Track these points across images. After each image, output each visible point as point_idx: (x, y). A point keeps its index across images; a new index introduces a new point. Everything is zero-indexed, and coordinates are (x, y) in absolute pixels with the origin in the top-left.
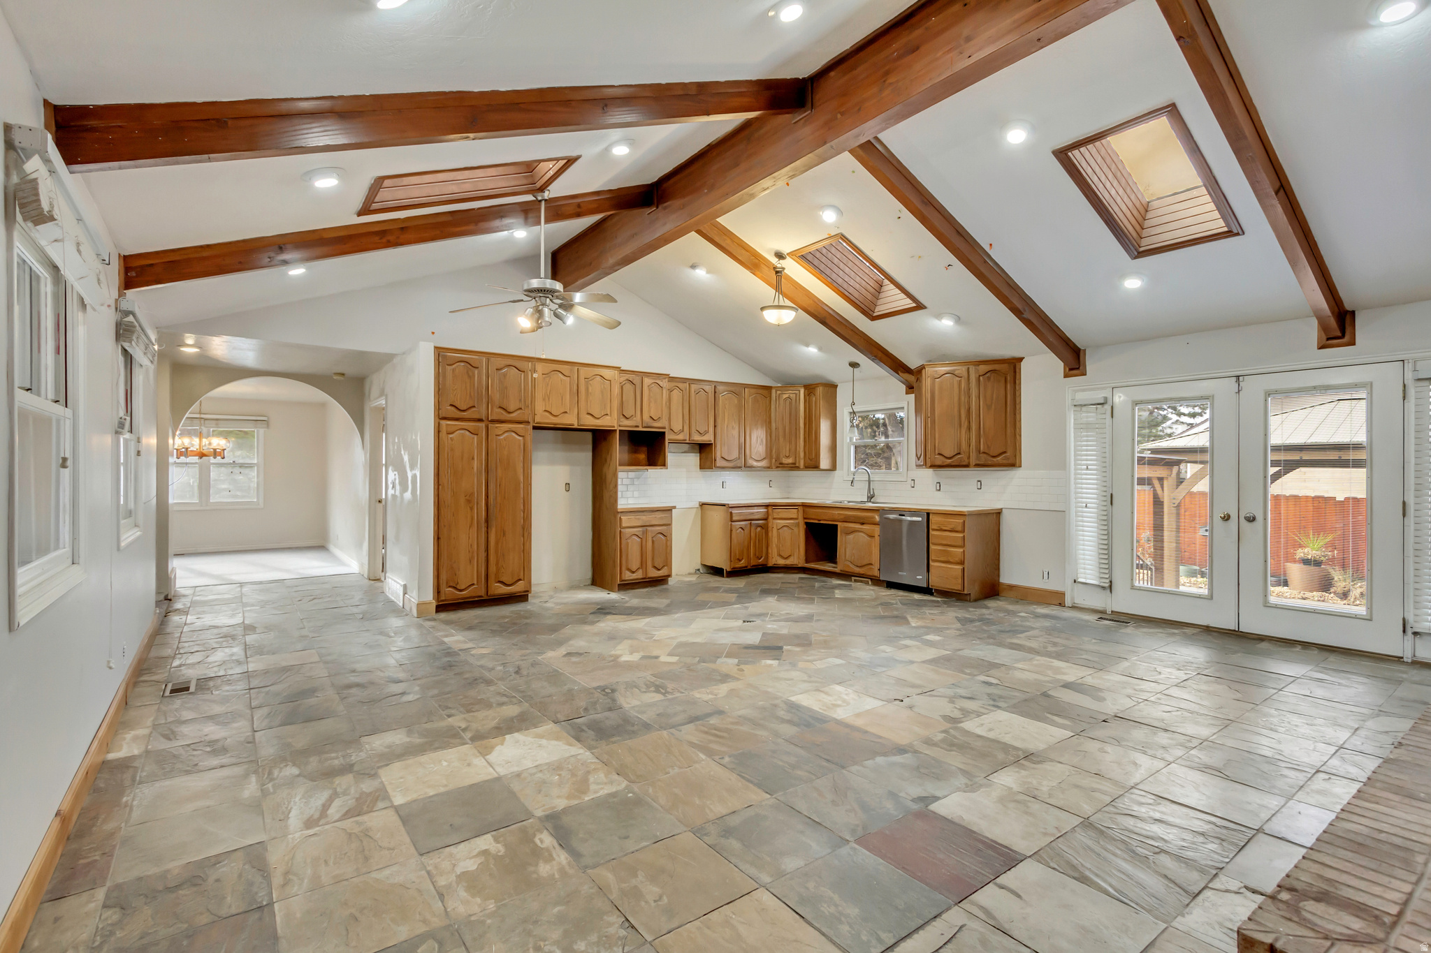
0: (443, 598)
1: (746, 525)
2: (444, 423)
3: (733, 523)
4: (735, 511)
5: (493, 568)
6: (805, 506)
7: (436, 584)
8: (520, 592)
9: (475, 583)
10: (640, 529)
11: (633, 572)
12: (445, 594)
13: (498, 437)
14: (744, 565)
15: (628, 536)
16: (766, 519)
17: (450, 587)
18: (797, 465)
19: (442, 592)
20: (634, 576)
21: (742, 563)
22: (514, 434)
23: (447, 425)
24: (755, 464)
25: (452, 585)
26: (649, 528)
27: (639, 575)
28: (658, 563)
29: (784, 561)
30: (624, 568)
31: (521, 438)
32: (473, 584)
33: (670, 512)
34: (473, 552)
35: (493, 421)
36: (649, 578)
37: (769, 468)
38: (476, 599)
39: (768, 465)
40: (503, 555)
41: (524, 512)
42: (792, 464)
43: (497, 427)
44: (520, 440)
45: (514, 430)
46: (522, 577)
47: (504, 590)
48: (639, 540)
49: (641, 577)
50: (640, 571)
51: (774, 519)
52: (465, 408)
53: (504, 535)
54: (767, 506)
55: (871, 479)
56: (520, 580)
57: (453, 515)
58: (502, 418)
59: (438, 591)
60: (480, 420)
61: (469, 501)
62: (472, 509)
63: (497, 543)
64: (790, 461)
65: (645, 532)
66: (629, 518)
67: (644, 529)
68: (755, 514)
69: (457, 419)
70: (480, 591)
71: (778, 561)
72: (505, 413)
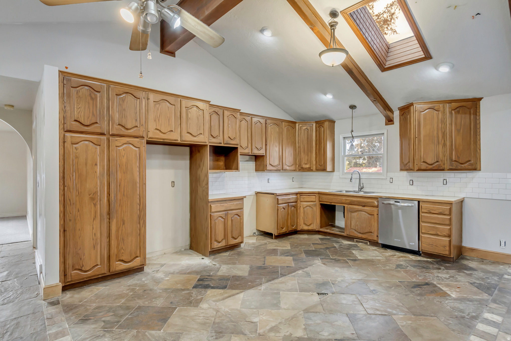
0: (70, 280)
1: (286, 206)
2: (68, 135)
3: (279, 205)
4: (280, 198)
5: (114, 250)
6: (319, 193)
7: (62, 268)
8: (137, 266)
9: (99, 263)
10: (224, 213)
11: (219, 242)
12: (71, 276)
13: (117, 147)
15: (215, 218)
16: (296, 202)
17: (76, 269)
18: (312, 169)
19: (68, 274)
20: (220, 245)
21: (284, 230)
22: (131, 146)
23: (71, 137)
24: (288, 168)
25: (77, 267)
26: (229, 212)
27: (223, 244)
28: (235, 235)
29: (308, 227)
30: (213, 241)
31: (137, 149)
32: (97, 265)
33: (241, 200)
34: (96, 240)
35: (113, 135)
36: (229, 245)
38: (100, 276)
39: (294, 169)
40: (123, 240)
41: (140, 205)
42: (309, 168)
43: (116, 140)
44: (136, 151)
45: (131, 142)
46: (138, 255)
47: (124, 266)
48: (223, 220)
50: (224, 241)
51: (301, 202)
52: (88, 124)
53: (124, 224)
54: (297, 194)
55: (361, 177)
56: (137, 257)
57: (79, 211)
58: (121, 133)
59: (64, 273)
60: (102, 134)
61: (92, 199)
62: (95, 205)
63: (117, 230)
64: (307, 166)
65: (226, 215)
66: (216, 206)
67: (226, 212)
68: (291, 199)
69: (82, 133)
70: (103, 270)
71: (304, 227)
72: (123, 129)
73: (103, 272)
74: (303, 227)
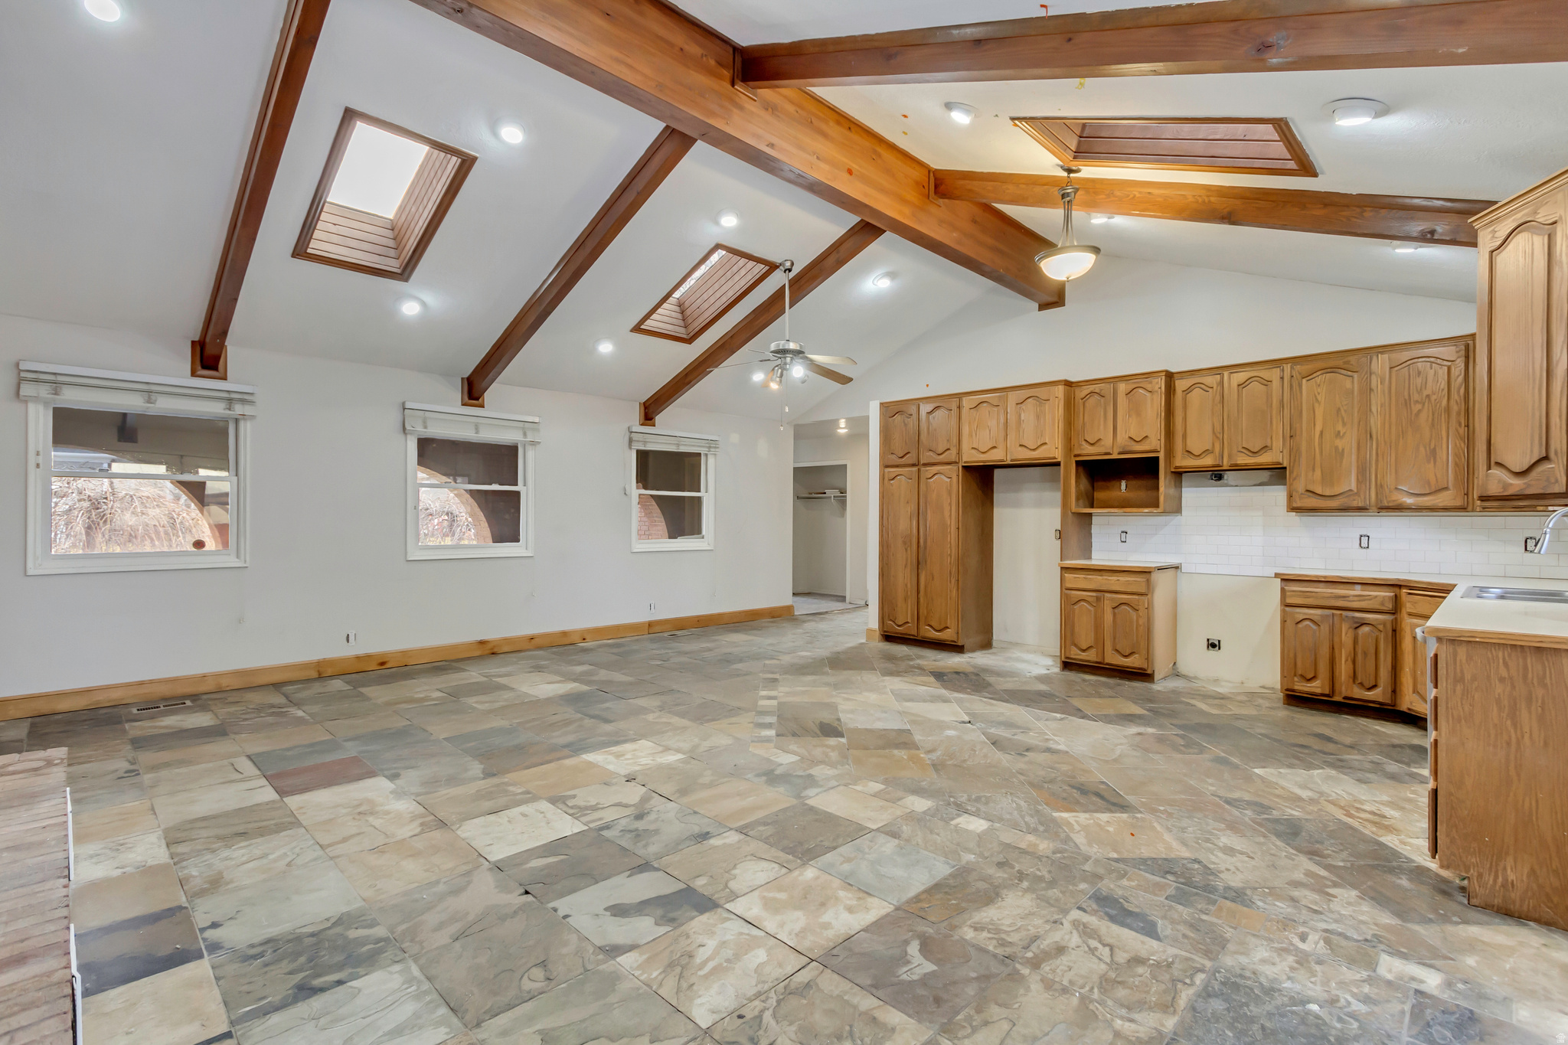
0: (886, 629)
1: (1326, 617)
2: (887, 470)
3: (1288, 609)
4: (1290, 587)
5: (923, 611)
7: (881, 614)
8: (948, 641)
9: (910, 621)
10: (1094, 594)
11: (1084, 651)
12: (887, 625)
13: (929, 480)
14: (1319, 691)
16: (1394, 613)
17: (891, 620)
19: (885, 623)
20: (1084, 656)
21: (1317, 687)
22: (942, 476)
23: (889, 472)
24: (1409, 501)
25: (892, 618)
26: (1108, 595)
27: (1091, 656)
28: (1124, 645)
30: (1068, 643)
31: (948, 480)
32: (908, 622)
33: (1144, 575)
34: (908, 592)
35: (925, 465)
36: (1107, 664)
37: (1463, 509)
38: (912, 637)
39: (1458, 503)
40: (932, 599)
41: (951, 557)
43: (927, 471)
44: (947, 482)
45: (941, 471)
46: (949, 625)
47: (934, 635)
48: (1092, 609)
49: (1095, 659)
50: (1093, 651)
51: (1410, 614)
52: (902, 455)
53: (933, 579)
54: (1397, 586)
56: (947, 628)
57: (894, 554)
58: (931, 461)
59: (882, 620)
60: (913, 465)
61: (904, 543)
65: (1098, 599)
66: (1075, 578)
67: (1099, 594)
68: (1351, 598)
69: (897, 466)
70: (911, 630)
71: (1414, 704)
72: (935, 456)
73: (912, 633)
74: (1411, 703)
